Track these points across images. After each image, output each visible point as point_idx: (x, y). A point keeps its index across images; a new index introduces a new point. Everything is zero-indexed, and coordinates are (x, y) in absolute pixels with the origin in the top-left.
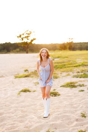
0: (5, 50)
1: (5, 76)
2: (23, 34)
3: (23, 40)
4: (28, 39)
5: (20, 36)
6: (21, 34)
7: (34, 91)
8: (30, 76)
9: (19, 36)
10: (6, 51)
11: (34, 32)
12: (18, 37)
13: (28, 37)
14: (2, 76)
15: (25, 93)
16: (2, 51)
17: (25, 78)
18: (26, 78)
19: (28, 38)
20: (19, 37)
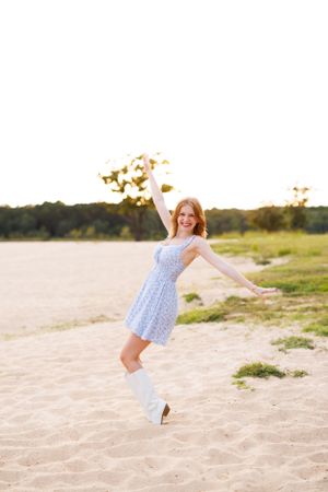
0: (43, 228)
1: (115, 318)
2: (125, 171)
3: (122, 190)
4: (141, 189)
5: (114, 177)
6: (119, 167)
7: (300, 374)
8: (226, 317)
9: (110, 174)
10: (46, 234)
11: (165, 162)
12: (105, 178)
13: (141, 180)
14: (102, 316)
15: (263, 379)
16: (30, 233)
17: (211, 323)
18: (219, 325)
19: (143, 185)
20: (109, 180)
